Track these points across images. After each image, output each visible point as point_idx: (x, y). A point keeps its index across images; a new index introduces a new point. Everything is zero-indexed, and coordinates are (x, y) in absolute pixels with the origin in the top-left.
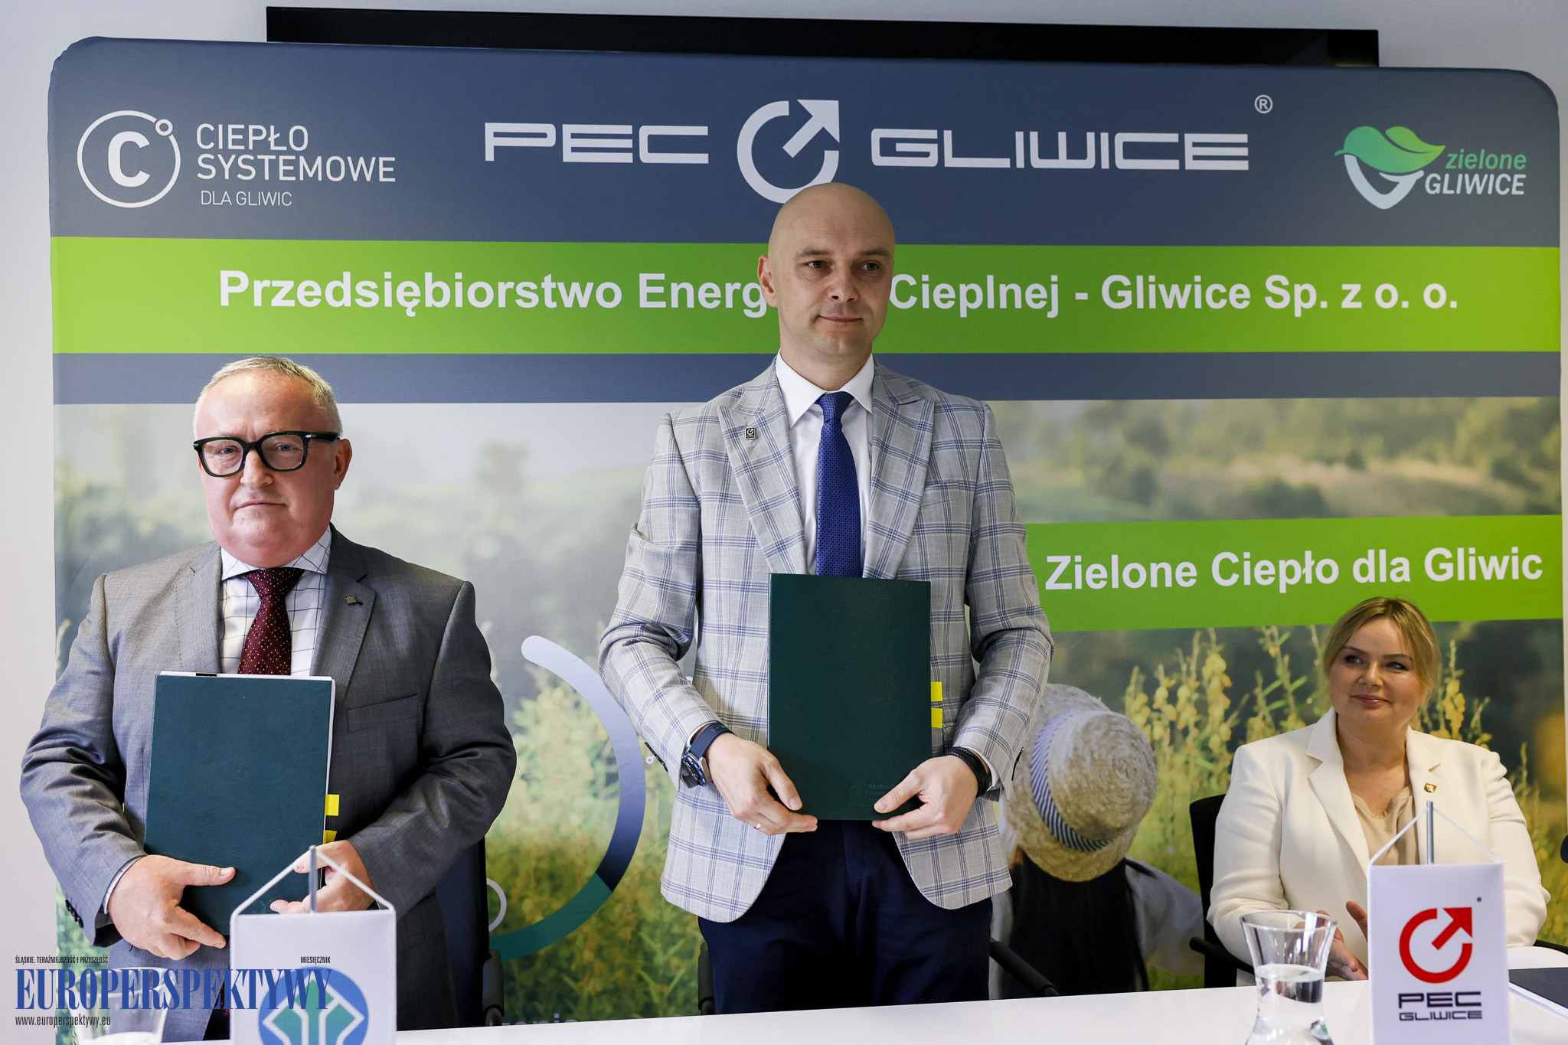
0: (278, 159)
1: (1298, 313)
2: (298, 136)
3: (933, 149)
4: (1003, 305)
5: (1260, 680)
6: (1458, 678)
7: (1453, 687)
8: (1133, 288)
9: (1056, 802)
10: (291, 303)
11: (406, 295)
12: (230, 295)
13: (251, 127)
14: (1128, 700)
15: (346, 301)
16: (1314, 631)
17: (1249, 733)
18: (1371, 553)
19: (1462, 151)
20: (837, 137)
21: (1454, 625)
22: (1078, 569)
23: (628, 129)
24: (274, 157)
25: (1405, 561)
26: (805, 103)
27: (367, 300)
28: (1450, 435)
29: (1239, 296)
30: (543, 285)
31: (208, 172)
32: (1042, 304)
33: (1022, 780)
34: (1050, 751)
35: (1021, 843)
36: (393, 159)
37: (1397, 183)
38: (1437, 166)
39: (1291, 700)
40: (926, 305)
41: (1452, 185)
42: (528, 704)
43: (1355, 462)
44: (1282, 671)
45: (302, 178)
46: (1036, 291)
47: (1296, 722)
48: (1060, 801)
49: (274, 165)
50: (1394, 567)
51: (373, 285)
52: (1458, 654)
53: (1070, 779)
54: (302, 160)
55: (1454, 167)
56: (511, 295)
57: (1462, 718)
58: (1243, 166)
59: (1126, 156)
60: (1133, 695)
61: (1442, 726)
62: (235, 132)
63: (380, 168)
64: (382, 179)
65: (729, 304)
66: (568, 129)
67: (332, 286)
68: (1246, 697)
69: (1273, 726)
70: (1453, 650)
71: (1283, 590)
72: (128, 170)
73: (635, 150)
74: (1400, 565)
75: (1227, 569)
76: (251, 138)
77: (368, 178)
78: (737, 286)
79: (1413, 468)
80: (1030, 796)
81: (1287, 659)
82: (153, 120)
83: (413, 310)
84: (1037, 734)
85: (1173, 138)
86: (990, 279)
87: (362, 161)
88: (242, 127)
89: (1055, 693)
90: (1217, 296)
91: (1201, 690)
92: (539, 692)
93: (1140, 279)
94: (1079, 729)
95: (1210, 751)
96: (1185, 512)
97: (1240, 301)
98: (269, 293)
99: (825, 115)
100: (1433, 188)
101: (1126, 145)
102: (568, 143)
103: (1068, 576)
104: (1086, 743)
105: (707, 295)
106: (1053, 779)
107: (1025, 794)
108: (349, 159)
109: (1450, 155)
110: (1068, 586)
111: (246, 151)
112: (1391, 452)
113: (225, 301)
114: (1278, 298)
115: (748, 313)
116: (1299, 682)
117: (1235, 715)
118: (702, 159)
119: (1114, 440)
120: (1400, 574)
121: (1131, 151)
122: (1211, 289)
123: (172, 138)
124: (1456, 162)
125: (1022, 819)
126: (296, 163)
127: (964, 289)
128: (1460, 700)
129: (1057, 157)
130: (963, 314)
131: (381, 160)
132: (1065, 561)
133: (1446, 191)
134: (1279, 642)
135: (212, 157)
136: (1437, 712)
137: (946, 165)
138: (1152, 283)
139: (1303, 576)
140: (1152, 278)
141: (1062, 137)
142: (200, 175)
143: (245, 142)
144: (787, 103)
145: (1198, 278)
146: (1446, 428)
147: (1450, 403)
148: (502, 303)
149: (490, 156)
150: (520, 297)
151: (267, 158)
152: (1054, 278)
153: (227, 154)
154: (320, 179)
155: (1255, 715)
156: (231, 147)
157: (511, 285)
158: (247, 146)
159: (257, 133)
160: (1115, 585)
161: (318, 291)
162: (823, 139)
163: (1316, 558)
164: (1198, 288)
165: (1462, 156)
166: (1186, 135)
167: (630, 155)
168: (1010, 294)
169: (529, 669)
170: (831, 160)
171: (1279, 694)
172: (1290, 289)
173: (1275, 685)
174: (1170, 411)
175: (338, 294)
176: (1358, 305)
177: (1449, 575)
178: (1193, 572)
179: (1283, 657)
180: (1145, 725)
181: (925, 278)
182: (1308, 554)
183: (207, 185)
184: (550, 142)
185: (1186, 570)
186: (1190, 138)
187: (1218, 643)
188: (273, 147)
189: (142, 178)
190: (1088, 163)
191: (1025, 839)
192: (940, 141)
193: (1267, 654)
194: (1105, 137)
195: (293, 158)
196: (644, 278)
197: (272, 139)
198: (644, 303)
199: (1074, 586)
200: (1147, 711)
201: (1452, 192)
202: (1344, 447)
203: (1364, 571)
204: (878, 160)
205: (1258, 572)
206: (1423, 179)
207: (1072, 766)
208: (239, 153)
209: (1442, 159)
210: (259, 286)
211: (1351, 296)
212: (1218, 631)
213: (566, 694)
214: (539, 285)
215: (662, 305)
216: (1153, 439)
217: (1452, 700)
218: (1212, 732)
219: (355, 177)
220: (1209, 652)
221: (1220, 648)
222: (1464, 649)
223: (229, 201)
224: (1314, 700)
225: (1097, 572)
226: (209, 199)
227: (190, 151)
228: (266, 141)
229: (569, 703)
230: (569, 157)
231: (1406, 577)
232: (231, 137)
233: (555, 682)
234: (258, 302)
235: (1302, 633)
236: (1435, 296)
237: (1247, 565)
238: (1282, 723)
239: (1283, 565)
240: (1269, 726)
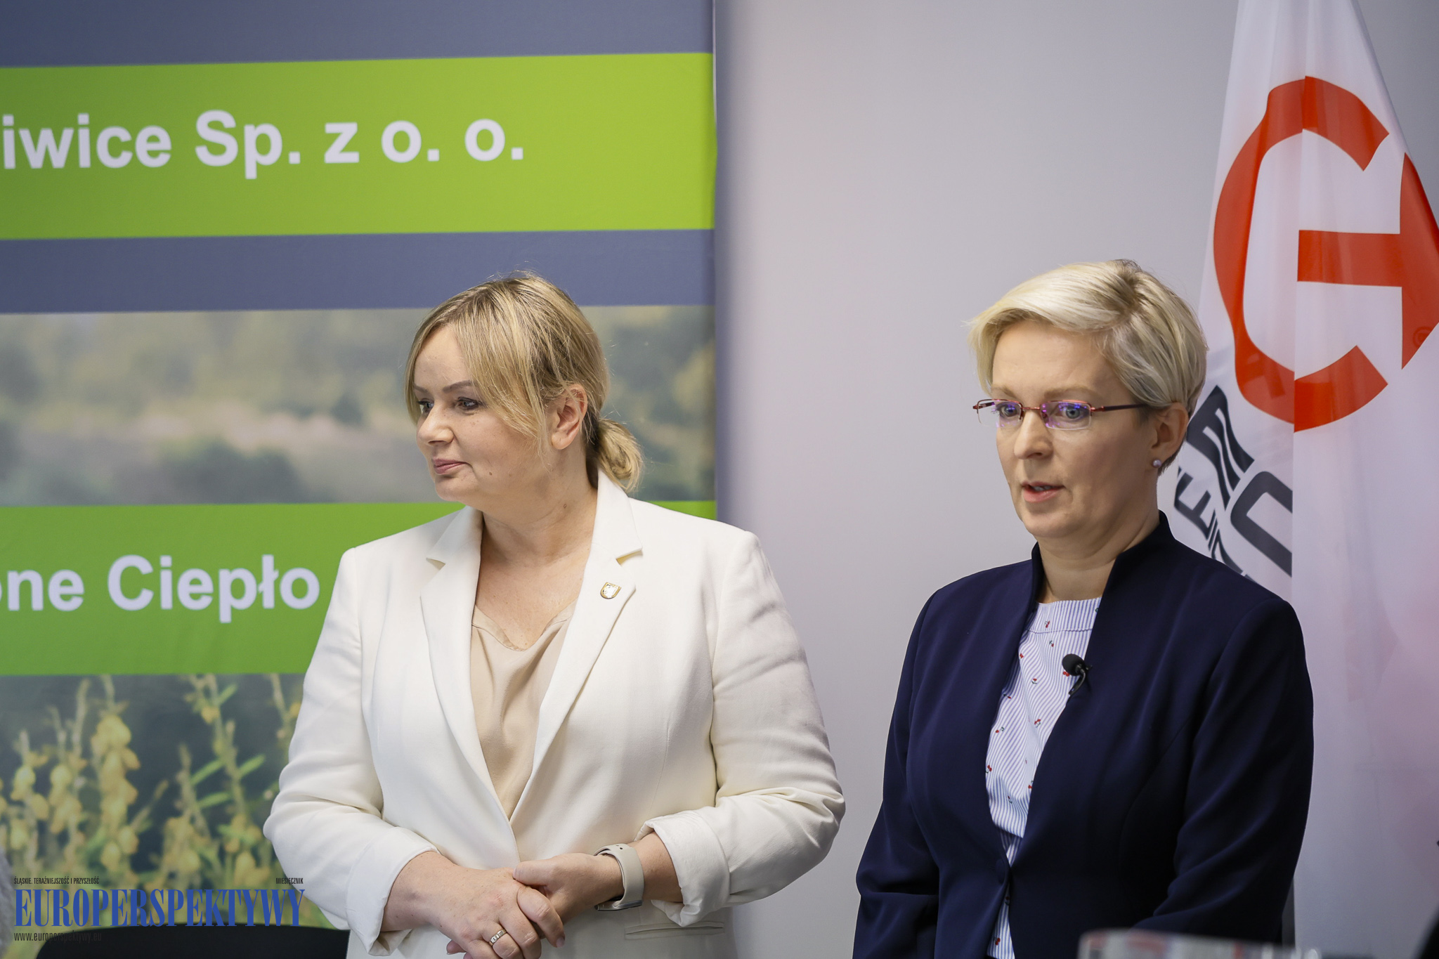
1: (251, 173)
5: (186, 759)
16: (275, 683)
17: (167, 843)
29: (152, 146)
39: (237, 792)
43: (347, 413)
44: (223, 746)
68: (163, 786)
69: (207, 831)
71: (225, 617)
75: (132, 583)
81: (231, 727)
91: (89, 773)
95: (103, 869)
96: (64, 491)
97: (153, 154)
114: (217, 149)
116: (252, 765)
117: (144, 813)
122: (106, 135)
134: (218, 700)
138: (9, 128)
139: (259, 597)
140: (9, 120)
145: (83, 119)
155: (177, 814)
163: (282, 568)
164: (84, 135)
171: (217, 782)
172: (238, 134)
173: (212, 768)
174: (40, 332)
176: (353, 157)
178: (78, 587)
179: (224, 724)
182: (268, 561)
185: (66, 583)
187: (117, 698)
193: (198, 718)
202: (330, 388)
205: (184, 589)
211: (341, 143)
212: (118, 681)
216: (13, 376)
218: (108, 840)
220: (102, 713)
221: (120, 707)
235: (255, 686)
236: (485, 140)
237: (166, 577)
238: (223, 829)
239: (226, 577)
240: (201, 833)
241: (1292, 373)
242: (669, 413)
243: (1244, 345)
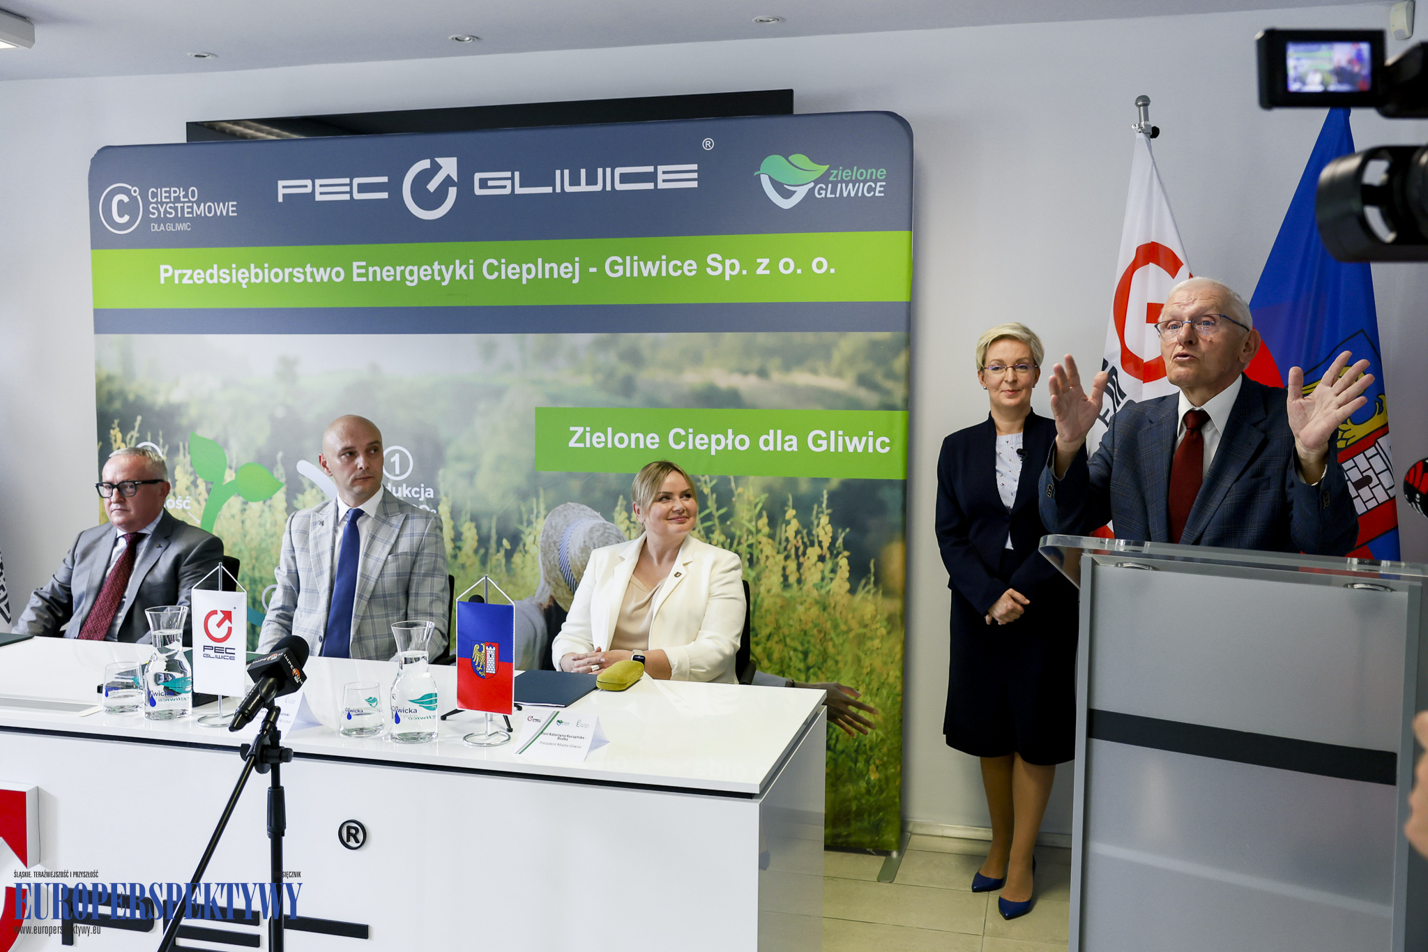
0: (184, 206)
1: (727, 278)
2: (193, 191)
3: (508, 183)
4: (547, 276)
6: (827, 514)
7: (824, 520)
8: (624, 264)
9: (573, 572)
10: (191, 282)
11: (243, 276)
12: (165, 278)
13: (172, 189)
14: (616, 515)
15: (215, 280)
16: (732, 480)
18: (772, 432)
19: (841, 168)
20: (456, 179)
21: (827, 480)
22: (588, 435)
23: (347, 181)
24: (182, 205)
25: (794, 438)
26: (439, 160)
27: (225, 279)
28: (827, 357)
29: (690, 268)
30: (306, 270)
31: (154, 214)
32: (570, 275)
33: (554, 558)
34: (570, 542)
35: (553, 594)
36: (235, 203)
37: (796, 192)
38: (823, 179)
39: (717, 521)
40: (503, 277)
41: (833, 192)
42: (300, 496)
43: (762, 373)
44: (711, 503)
45: (195, 215)
46: (566, 267)
47: (720, 535)
48: (575, 571)
49: (182, 208)
50: (787, 441)
51: (227, 271)
52: (828, 499)
53: (581, 559)
54: (195, 205)
55: (835, 179)
56: (291, 275)
57: (830, 540)
58: (695, 184)
59: (622, 182)
60: (619, 512)
61: (816, 544)
62: (166, 192)
63: (228, 209)
64: (231, 214)
65: (398, 278)
66: (318, 182)
67: (209, 272)
69: (705, 537)
70: (826, 496)
71: (713, 453)
72: (121, 215)
73: (351, 193)
74: (791, 440)
75: (678, 439)
76: (173, 195)
77: (224, 214)
78: (403, 268)
79: (801, 378)
80: (558, 567)
81: (714, 496)
82: (130, 187)
83: (246, 284)
84: (563, 531)
85: (650, 169)
86: (540, 260)
87: (221, 204)
88: (168, 189)
89: (573, 508)
90: (676, 268)
92: (305, 490)
93: (628, 258)
94: (587, 531)
96: (653, 403)
97: (690, 271)
98: (182, 276)
99: (449, 166)
100: (820, 194)
101: (622, 175)
102: (318, 190)
103: (582, 439)
104: (591, 539)
105: (387, 274)
106: (571, 557)
107: (556, 565)
108: (216, 204)
109: (832, 171)
110: (582, 445)
111: (170, 202)
112: (787, 367)
113: (162, 281)
114: (715, 269)
115: (408, 283)
116: (722, 511)
118: (385, 195)
119: (610, 358)
120: (790, 446)
121: (625, 178)
122: (672, 263)
123: (139, 197)
124: (836, 176)
125: (554, 580)
126: (192, 207)
127: (525, 267)
128: (829, 528)
129: (580, 185)
130: (524, 282)
131: (231, 203)
132: (580, 430)
133: (829, 195)
134: (710, 485)
135: (155, 206)
136: (813, 535)
137: (516, 193)
138: (636, 261)
139: (726, 445)
140: (636, 258)
141: (583, 172)
142: (151, 216)
143: (169, 197)
144: (429, 160)
145: (664, 257)
146: (825, 352)
147: (828, 336)
148: (287, 280)
149: (280, 199)
150: (295, 277)
151: (179, 205)
152: (577, 259)
153: (162, 203)
154: (203, 215)
156: (164, 200)
157: (290, 270)
158: (170, 199)
159: (175, 192)
160: (610, 445)
161: (202, 275)
162: (448, 181)
163: (735, 434)
164: (664, 263)
165: (840, 172)
166: (659, 167)
167: (349, 195)
168: (551, 269)
169: (300, 478)
170: (453, 192)
171: (709, 517)
172: (723, 263)
173: (707, 512)
174: (645, 340)
175: (212, 276)
176: (767, 272)
177: (824, 448)
178: (657, 440)
179: (712, 495)
180: (626, 531)
181: (503, 261)
182: (730, 431)
183: (155, 220)
184: (309, 190)
185: (653, 438)
186: (661, 168)
188: (182, 199)
189: (126, 218)
190: (598, 188)
191: (555, 592)
192: (512, 179)
193: (702, 492)
194: (608, 170)
195: (191, 204)
196: (355, 264)
197: (181, 195)
198: (355, 279)
199: (585, 445)
200: (627, 522)
201: (833, 196)
202: (756, 363)
203: (766, 443)
204: (478, 191)
205: (698, 441)
206: (814, 188)
207: (582, 552)
208: (167, 203)
209: (827, 174)
210: (177, 273)
211: (763, 266)
213: (318, 492)
214: (304, 270)
215: (364, 279)
216: (634, 357)
217: (823, 528)
219: (219, 214)
222: (833, 496)
223: (163, 229)
224: (732, 524)
225: (599, 437)
226: (155, 228)
227: (147, 203)
228: (179, 197)
229: (319, 497)
230: (318, 198)
231: (795, 448)
232: (164, 195)
233: (313, 486)
234: (177, 281)
235: (724, 480)
236: (820, 265)
237: (691, 436)
238: (711, 535)
239: (714, 437)
240: (703, 537)
241: (1143, 360)
242: (890, 375)
243: (1124, 349)
